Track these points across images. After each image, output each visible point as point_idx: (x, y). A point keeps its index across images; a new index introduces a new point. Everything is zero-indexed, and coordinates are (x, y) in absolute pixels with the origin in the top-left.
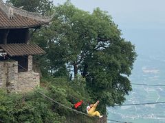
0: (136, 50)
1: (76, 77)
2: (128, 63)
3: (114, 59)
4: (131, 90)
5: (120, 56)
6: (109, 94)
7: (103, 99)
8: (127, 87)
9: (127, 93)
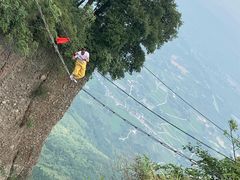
0: (181, 30)
1: (86, 7)
2: (160, 38)
3: (146, 20)
4: (139, 71)
5: (157, 22)
6: (109, 57)
7: (98, 58)
8: (136, 64)
9: (131, 71)
